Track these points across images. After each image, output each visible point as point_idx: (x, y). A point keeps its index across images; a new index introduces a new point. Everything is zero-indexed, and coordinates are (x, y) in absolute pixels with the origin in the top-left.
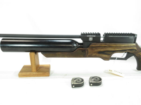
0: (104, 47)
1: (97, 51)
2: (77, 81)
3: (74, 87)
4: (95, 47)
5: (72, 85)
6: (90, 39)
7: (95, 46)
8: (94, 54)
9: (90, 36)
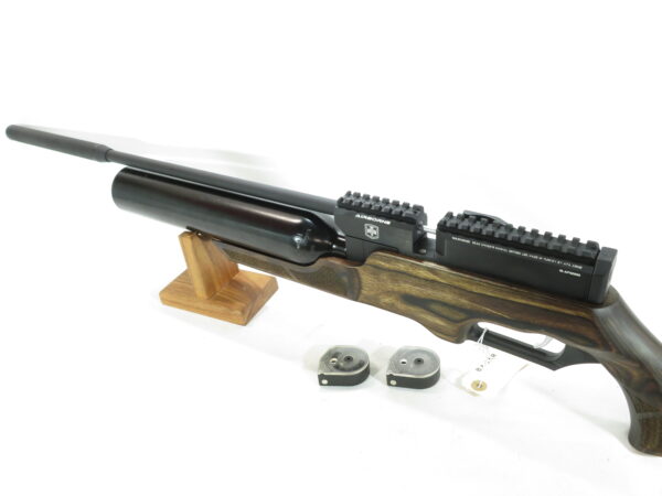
0: (426, 280)
1: (396, 289)
2: (342, 364)
3: (328, 385)
4: (389, 270)
5: (321, 377)
6: (369, 231)
7: (387, 266)
8: (387, 300)
9: (370, 218)
